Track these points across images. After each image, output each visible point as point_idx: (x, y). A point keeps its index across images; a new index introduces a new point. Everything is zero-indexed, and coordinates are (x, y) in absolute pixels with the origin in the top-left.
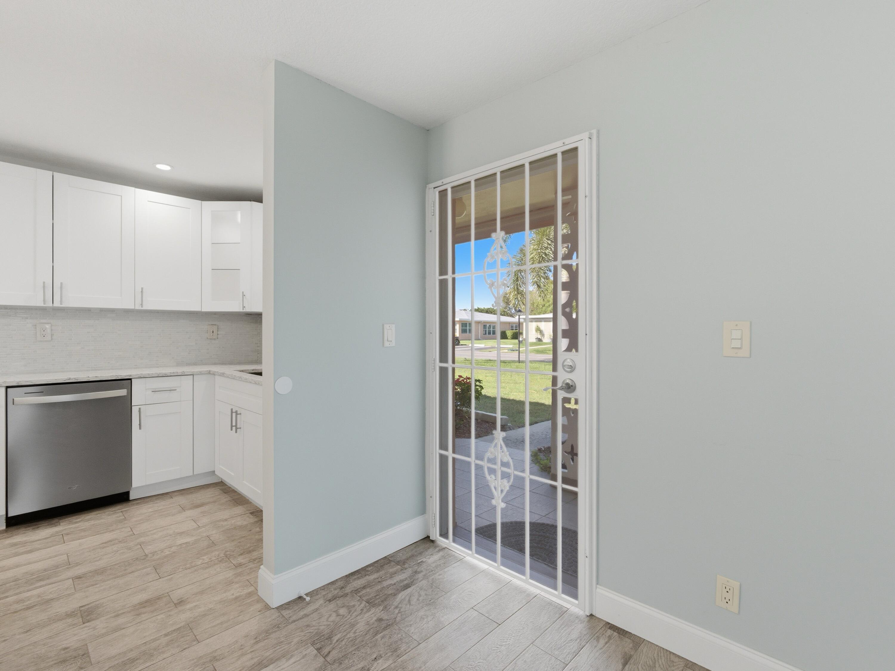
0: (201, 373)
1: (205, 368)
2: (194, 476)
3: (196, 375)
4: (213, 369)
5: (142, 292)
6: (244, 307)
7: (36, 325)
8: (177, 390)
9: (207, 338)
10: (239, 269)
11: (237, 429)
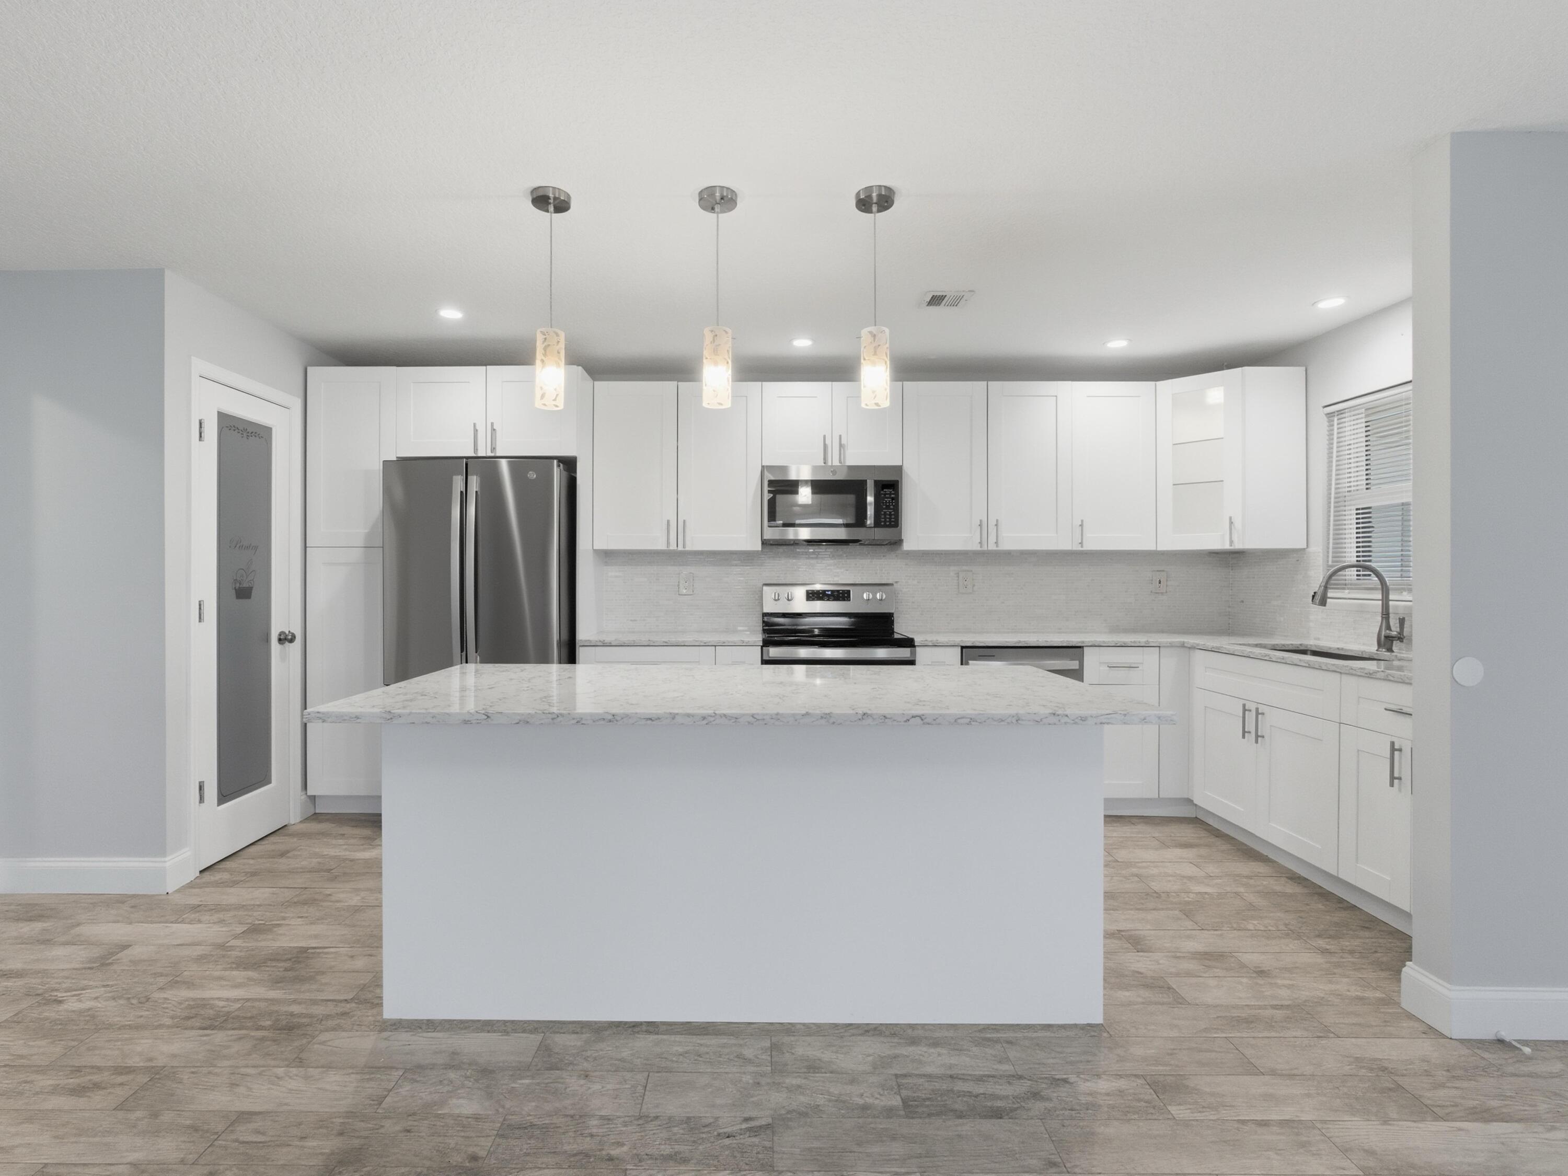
0: (1171, 646)
1: (1177, 639)
2: (1159, 801)
3: (1164, 647)
4: (1190, 640)
5: (1081, 525)
6: (1231, 542)
7: (958, 574)
8: (1140, 668)
9: (1151, 592)
10: (1222, 481)
11: (1257, 736)
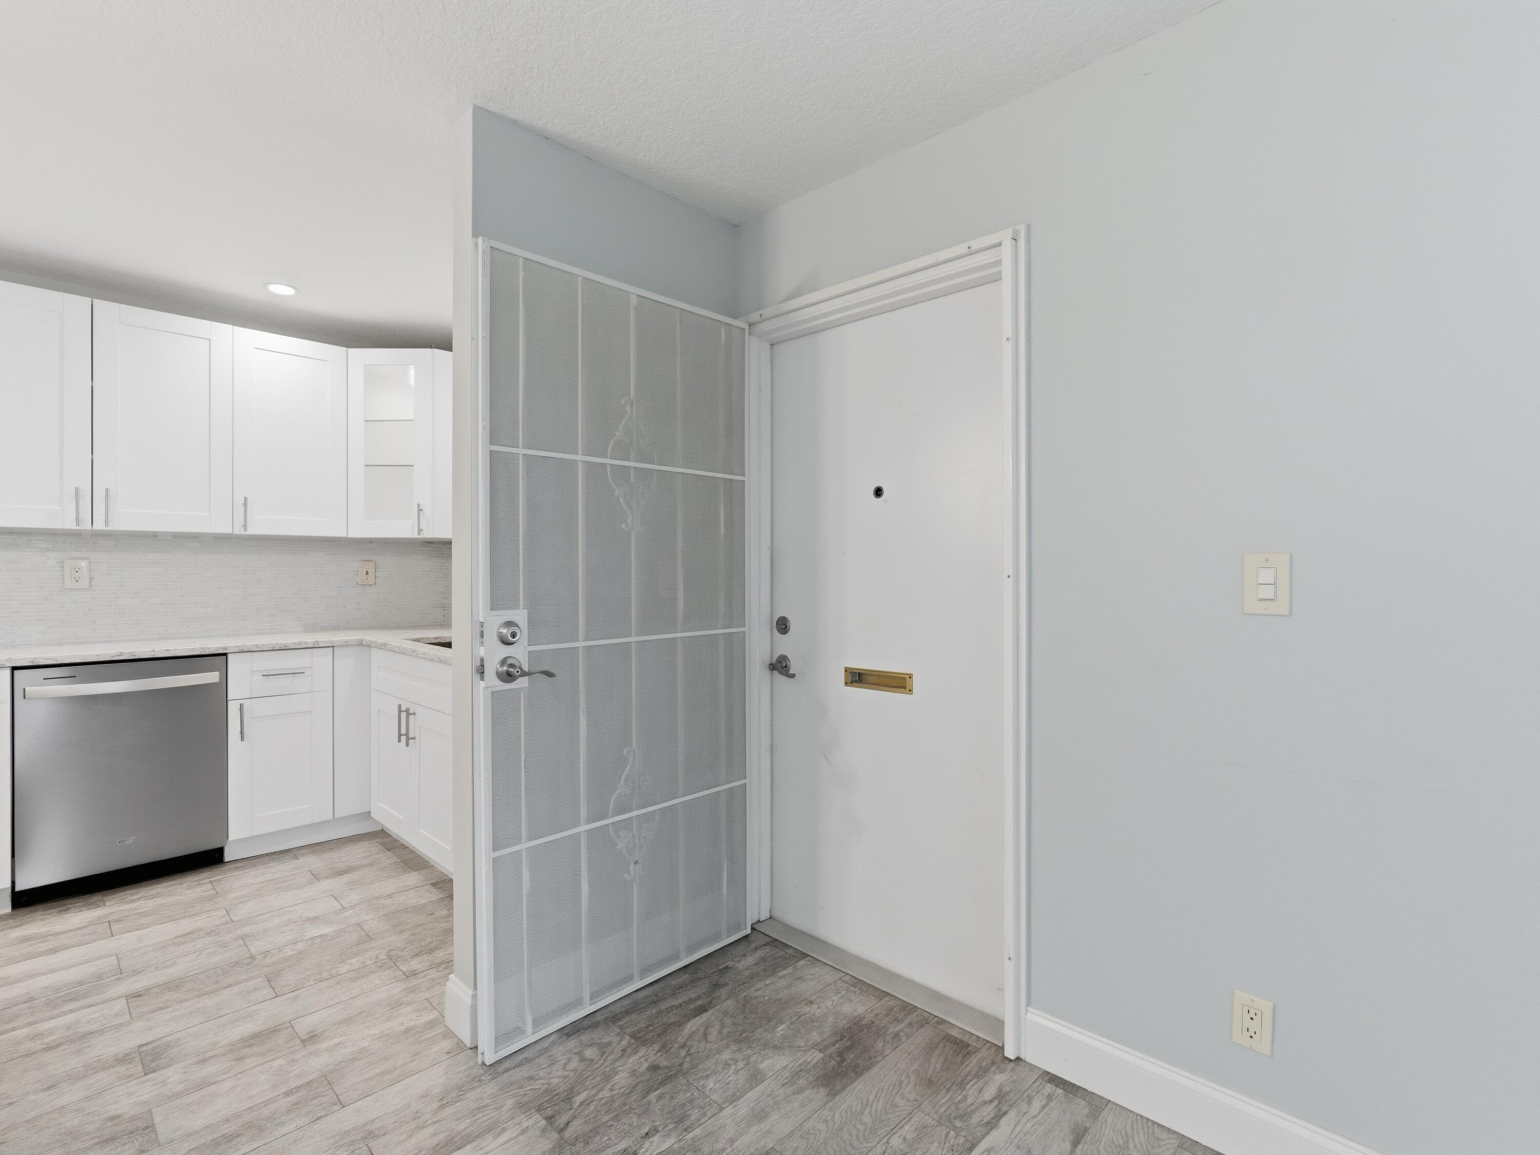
0: (346, 645)
1: (354, 636)
2: (335, 821)
3: (338, 646)
4: (368, 636)
5: (245, 504)
6: (420, 530)
7: (63, 562)
8: (306, 673)
9: (357, 584)
10: (412, 466)
11: (408, 739)
